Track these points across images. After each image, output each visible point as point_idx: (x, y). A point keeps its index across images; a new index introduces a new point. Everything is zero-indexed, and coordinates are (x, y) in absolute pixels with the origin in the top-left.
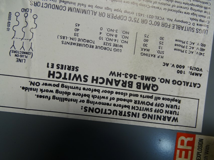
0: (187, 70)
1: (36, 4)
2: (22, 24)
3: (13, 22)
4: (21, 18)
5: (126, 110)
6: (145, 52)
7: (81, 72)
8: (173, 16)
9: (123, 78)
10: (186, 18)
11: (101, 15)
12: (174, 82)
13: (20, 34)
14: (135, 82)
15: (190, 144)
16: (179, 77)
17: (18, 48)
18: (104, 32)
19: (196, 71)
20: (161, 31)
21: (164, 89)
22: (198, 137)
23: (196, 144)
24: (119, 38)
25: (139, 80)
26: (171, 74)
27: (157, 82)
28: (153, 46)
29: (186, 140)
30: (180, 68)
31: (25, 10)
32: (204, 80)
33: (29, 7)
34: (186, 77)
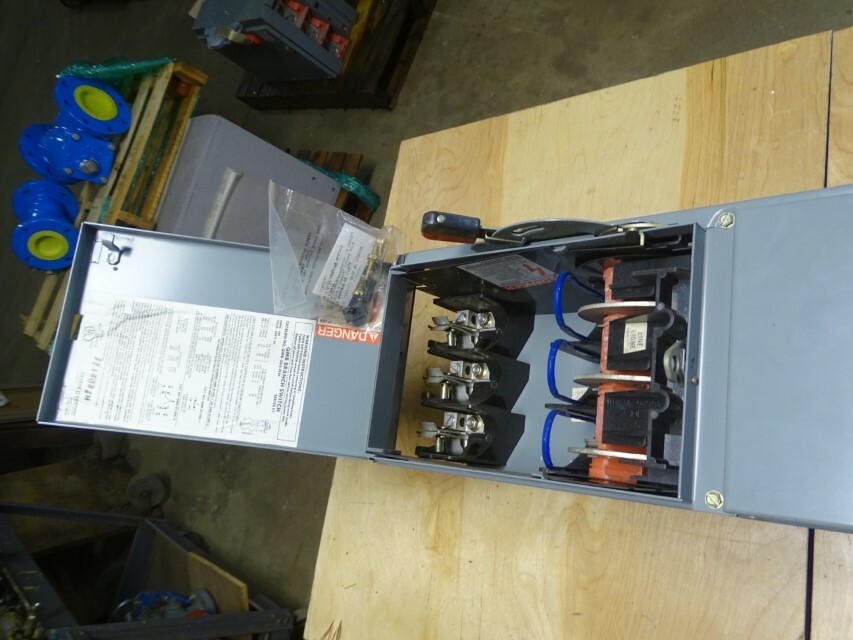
0: (278, 330)
1: (237, 418)
2: (249, 426)
3: (248, 431)
4: (246, 426)
5: (301, 367)
6: (266, 355)
7: (278, 393)
8: (245, 338)
9: (282, 369)
10: (246, 330)
11: (244, 381)
12: (285, 337)
13: (255, 427)
14: (284, 361)
15: (323, 327)
16: (282, 335)
17: (263, 428)
18: (254, 379)
19: (279, 325)
20: (254, 346)
21: (289, 344)
22: (319, 323)
23: (323, 324)
24: (257, 370)
25: (283, 359)
26: (280, 339)
27: (285, 348)
28: (263, 350)
29: (320, 330)
30: (277, 334)
31: (241, 424)
32: (284, 319)
33: (239, 422)
34: (282, 331)
